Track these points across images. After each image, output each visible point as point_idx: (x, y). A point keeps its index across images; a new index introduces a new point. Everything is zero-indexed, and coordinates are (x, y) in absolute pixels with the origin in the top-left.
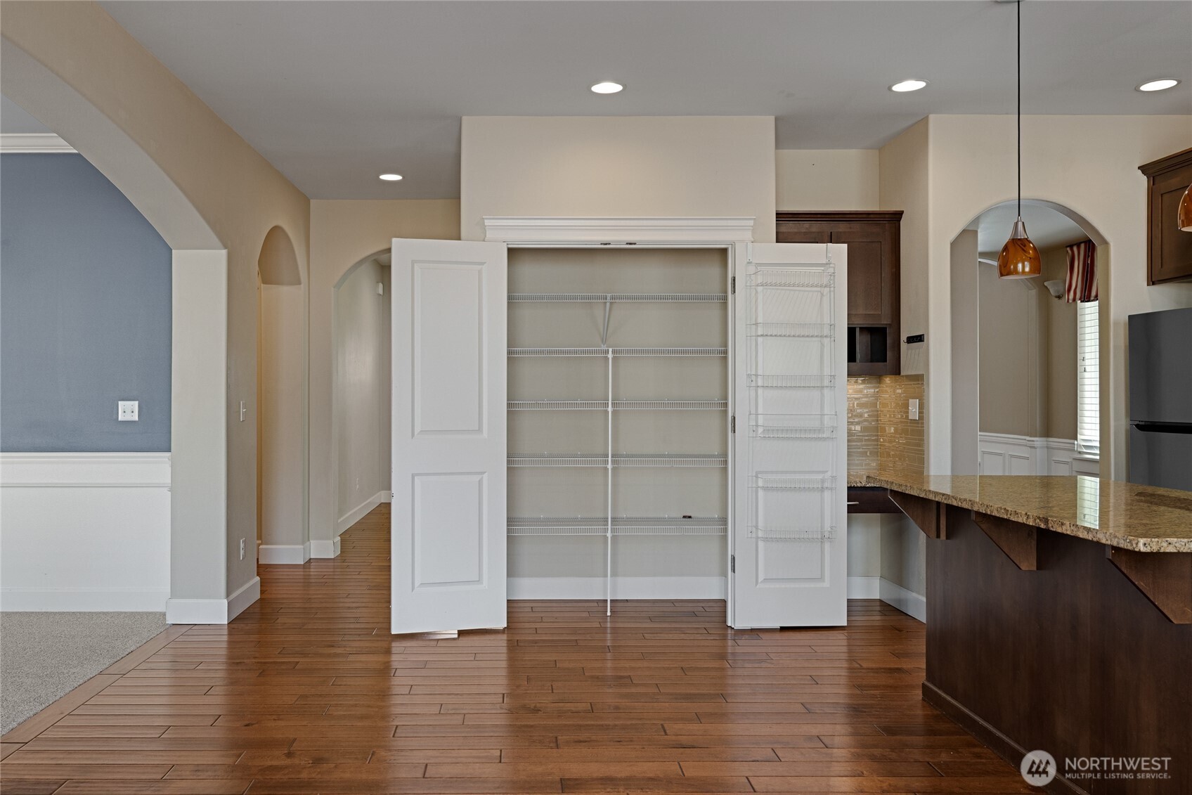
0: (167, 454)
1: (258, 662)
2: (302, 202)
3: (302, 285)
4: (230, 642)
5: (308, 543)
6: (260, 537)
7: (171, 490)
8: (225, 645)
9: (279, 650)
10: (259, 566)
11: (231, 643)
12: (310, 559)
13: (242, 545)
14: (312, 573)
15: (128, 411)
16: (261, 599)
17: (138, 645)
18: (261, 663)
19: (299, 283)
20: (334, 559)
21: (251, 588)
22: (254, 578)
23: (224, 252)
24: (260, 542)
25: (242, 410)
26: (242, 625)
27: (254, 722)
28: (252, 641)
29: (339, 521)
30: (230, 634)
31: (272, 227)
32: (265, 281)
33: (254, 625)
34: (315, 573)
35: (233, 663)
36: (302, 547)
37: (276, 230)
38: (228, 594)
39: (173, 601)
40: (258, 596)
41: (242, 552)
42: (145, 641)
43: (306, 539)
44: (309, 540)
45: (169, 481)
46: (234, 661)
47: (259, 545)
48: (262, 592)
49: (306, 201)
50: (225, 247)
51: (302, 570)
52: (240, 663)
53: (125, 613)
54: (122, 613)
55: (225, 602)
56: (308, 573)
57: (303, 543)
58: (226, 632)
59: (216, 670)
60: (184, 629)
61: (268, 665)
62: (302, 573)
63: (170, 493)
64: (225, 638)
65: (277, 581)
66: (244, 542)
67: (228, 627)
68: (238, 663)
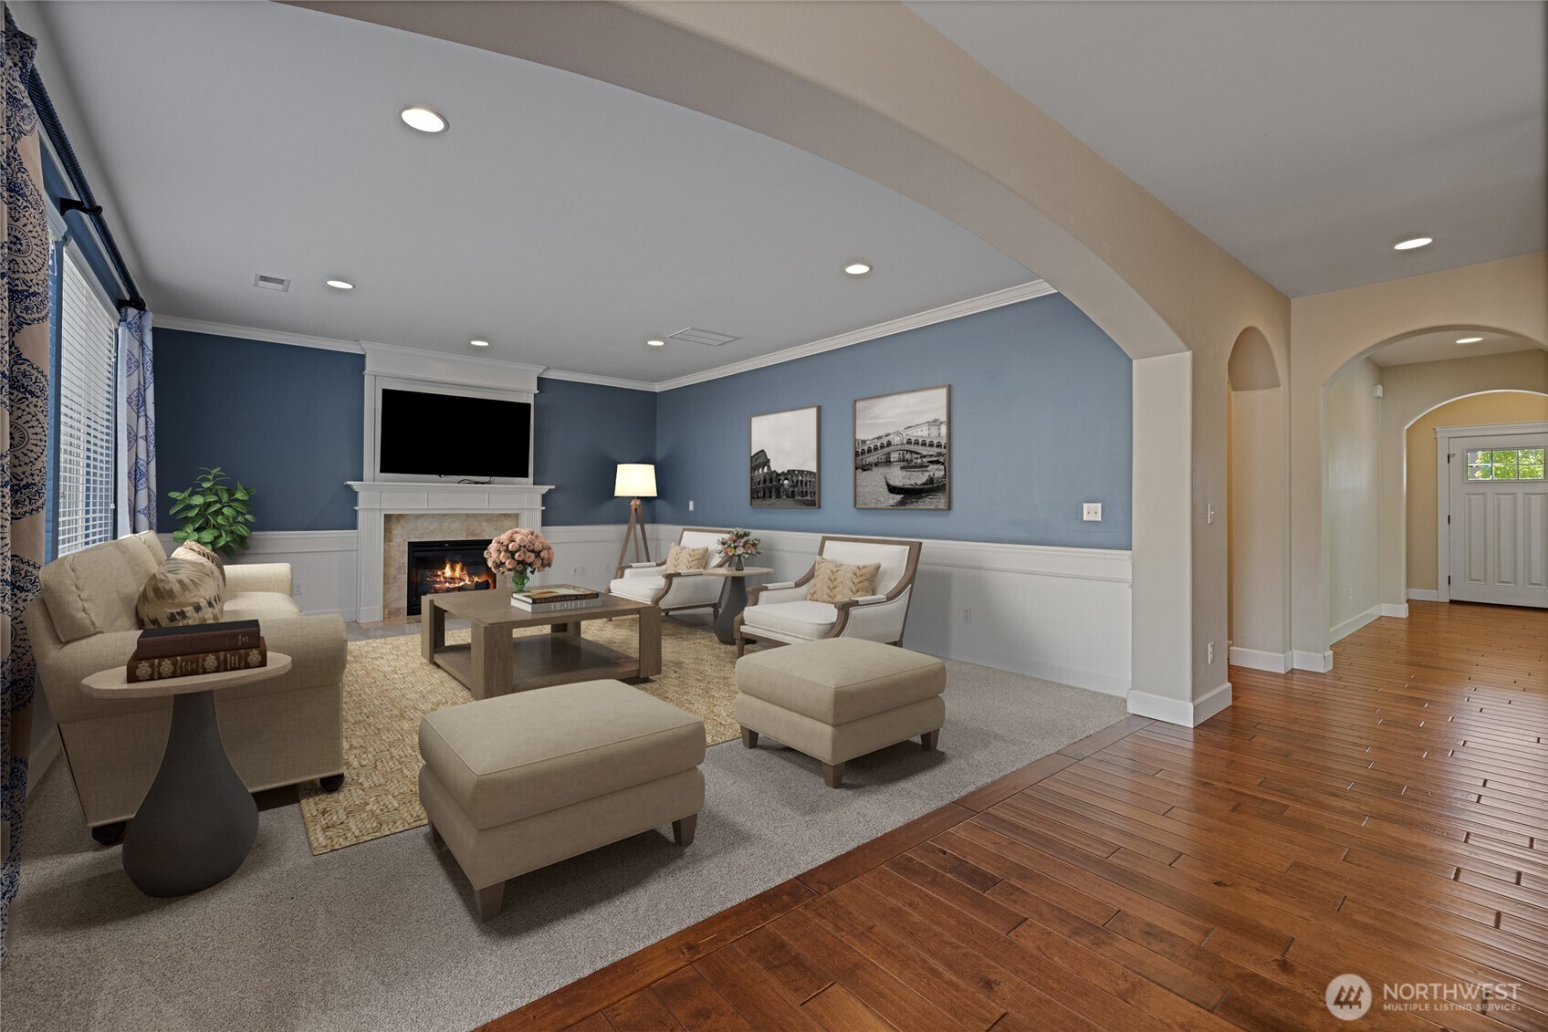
0: (1129, 552)
1: (1231, 790)
2: (1281, 303)
3: (1281, 388)
4: (1196, 753)
5: (1290, 652)
6: (1230, 637)
7: (1132, 587)
8: (1189, 755)
9: (1259, 781)
10: (1230, 667)
11: (1198, 754)
12: (1293, 669)
13: (1210, 650)
14: (1295, 687)
15: (1092, 512)
16: (1233, 707)
17: (1098, 730)
18: (1236, 792)
19: (1277, 384)
20: (1324, 674)
21: (1220, 695)
22: (1224, 683)
23: (1188, 355)
24: (1231, 642)
25: (1210, 513)
26: (1211, 734)
27: (1229, 883)
28: (1222, 758)
29: (1331, 630)
30: (1196, 741)
31: (1245, 327)
32: (1235, 389)
33: (1224, 737)
34: (1300, 688)
35: (1200, 781)
36: (1282, 655)
37: (1248, 332)
38: (1193, 699)
39: (1134, 691)
40: (1230, 703)
41: (1210, 656)
42: (1104, 727)
43: (1287, 647)
44: (1291, 649)
45: (1130, 577)
46: (1203, 781)
47: (1229, 646)
48: (1235, 698)
49: (1287, 301)
50: (1190, 348)
51: (1282, 680)
52: (1208, 783)
53: (1089, 691)
54: (1086, 690)
55: (1191, 705)
56: (1289, 686)
57: (1284, 653)
58: (1191, 738)
59: (1179, 788)
60: (1145, 723)
61: (1245, 798)
62: (1283, 685)
63: (1131, 589)
64: (1190, 745)
65: (1253, 688)
66: (1213, 646)
67: (1195, 733)
68: (1205, 783)
